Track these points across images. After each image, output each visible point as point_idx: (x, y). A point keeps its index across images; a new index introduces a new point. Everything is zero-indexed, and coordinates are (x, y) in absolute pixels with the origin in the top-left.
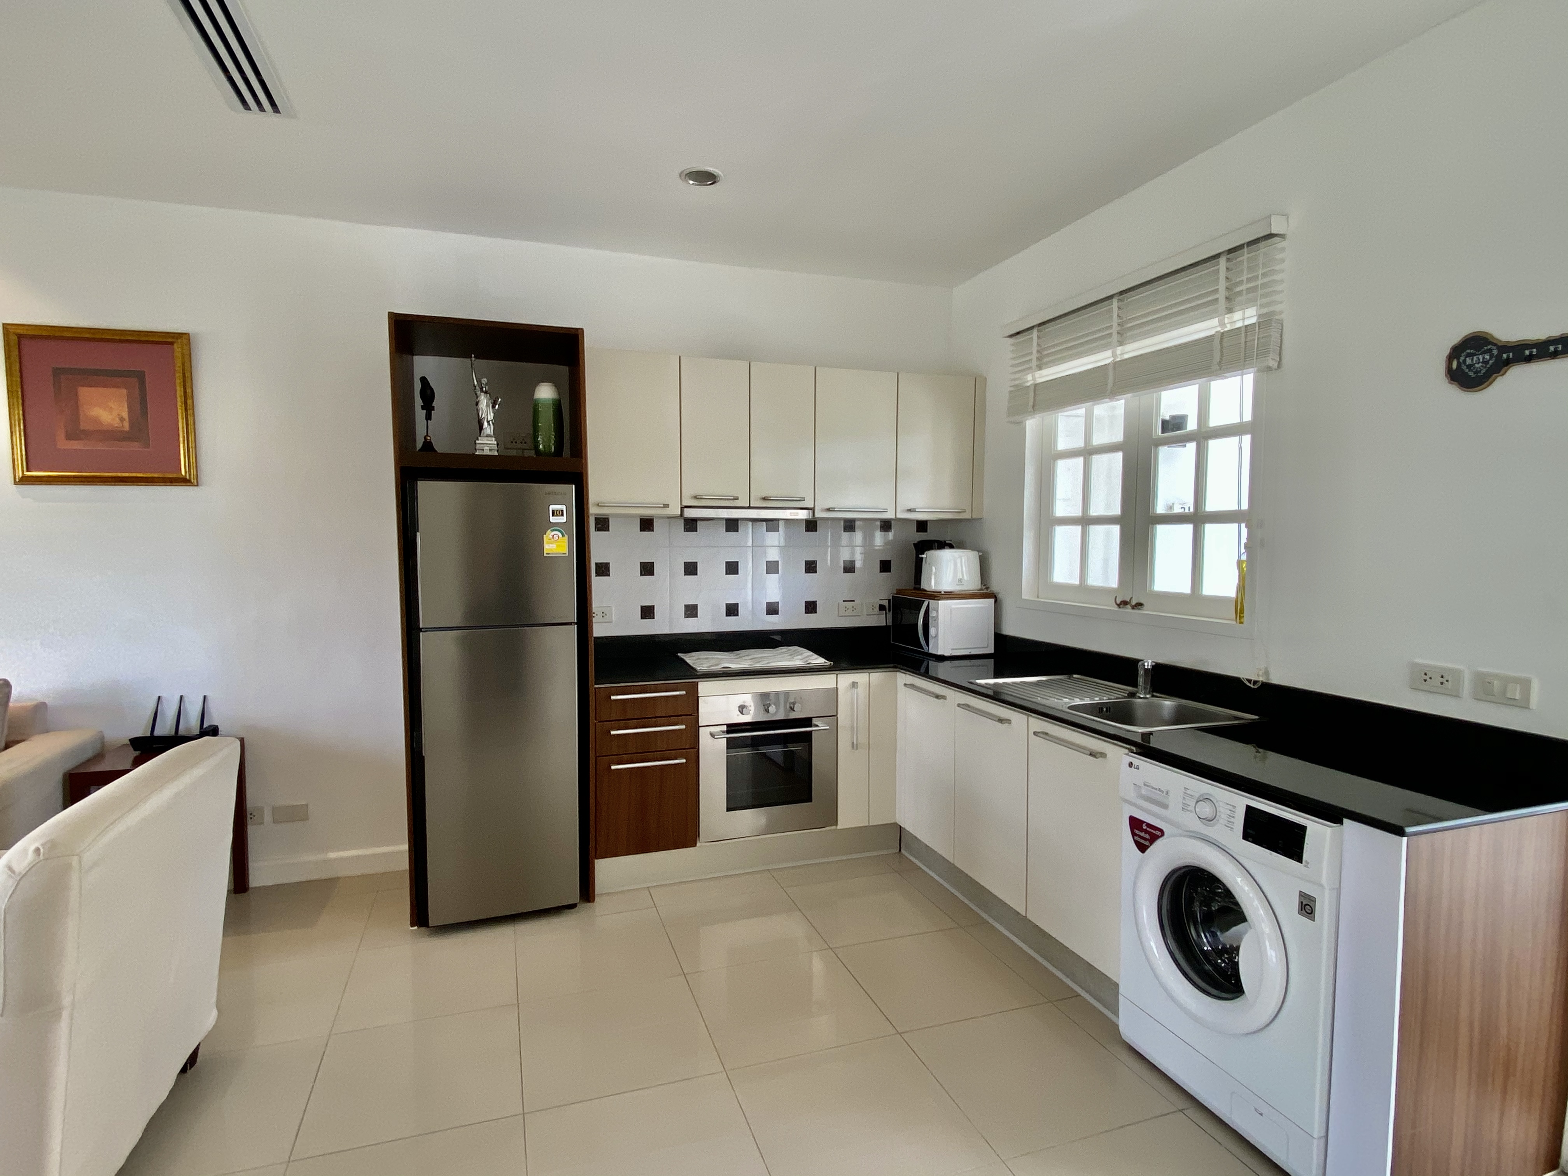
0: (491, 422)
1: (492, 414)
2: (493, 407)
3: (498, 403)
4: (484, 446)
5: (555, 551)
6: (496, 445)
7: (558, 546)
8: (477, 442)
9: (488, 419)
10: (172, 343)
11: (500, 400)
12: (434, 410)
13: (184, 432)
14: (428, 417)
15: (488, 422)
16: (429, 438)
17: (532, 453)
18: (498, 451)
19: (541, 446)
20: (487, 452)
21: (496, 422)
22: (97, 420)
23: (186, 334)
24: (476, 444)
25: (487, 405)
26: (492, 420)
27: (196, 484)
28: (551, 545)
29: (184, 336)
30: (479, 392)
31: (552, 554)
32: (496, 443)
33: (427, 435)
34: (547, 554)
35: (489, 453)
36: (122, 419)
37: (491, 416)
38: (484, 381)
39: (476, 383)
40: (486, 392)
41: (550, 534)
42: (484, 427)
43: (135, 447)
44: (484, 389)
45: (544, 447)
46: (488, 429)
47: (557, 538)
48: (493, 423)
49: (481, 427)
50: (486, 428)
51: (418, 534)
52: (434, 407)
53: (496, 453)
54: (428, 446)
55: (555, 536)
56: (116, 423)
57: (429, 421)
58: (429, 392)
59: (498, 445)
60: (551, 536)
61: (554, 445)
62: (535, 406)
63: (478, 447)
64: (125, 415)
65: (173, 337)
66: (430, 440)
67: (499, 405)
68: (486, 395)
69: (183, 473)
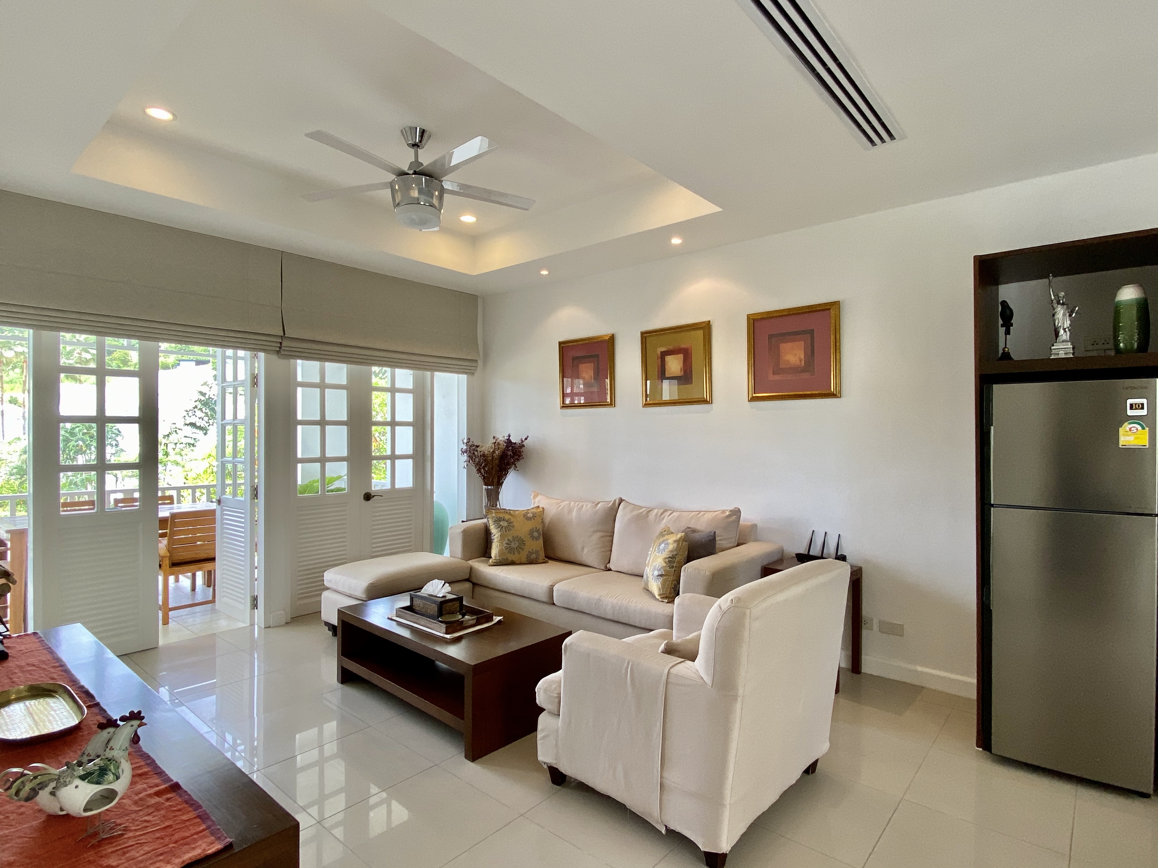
0: (1067, 329)
1: (1069, 322)
2: (1070, 315)
3: (1075, 312)
4: (1060, 351)
5: (1131, 443)
6: (1072, 349)
7: (1136, 438)
8: (1053, 348)
9: (1064, 327)
10: (830, 309)
11: (1077, 308)
12: (1012, 326)
13: (834, 362)
14: (1008, 332)
15: (1064, 329)
16: (1007, 349)
17: (1112, 353)
18: (1073, 354)
19: (1121, 345)
20: (1062, 355)
21: (1073, 329)
22: (788, 361)
23: (838, 302)
24: (1051, 349)
25: (1064, 315)
26: (1068, 328)
27: (839, 396)
28: (1127, 438)
29: (837, 303)
30: (1056, 305)
31: (1129, 445)
32: (1071, 346)
33: (1006, 347)
34: (1122, 446)
35: (1064, 356)
36: (801, 361)
37: (1067, 323)
38: (1062, 294)
39: (1053, 297)
40: (1063, 304)
41: (1127, 426)
42: (1060, 335)
43: (806, 376)
44: (1061, 301)
45: (1125, 344)
46: (1064, 335)
47: (1135, 431)
48: (1069, 330)
49: (1057, 334)
50: (1062, 335)
51: (992, 428)
52: (1012, 323)
53: (1071, 356)
54: (1006, 356)
55: (1133, 429)
56: (798, 362)
57: (1008, 336)
58: (1008, 312)
59: (1073, 348)
60: (1128, 429)
61: (1137, 342)
62: (1117, 310)
63: (1053, 352)
64: (802, 357)
65: (830, 305)
66: (1008, 351)
67: (1076, 313)
68: (1063, 306)
69: (832, 390)
